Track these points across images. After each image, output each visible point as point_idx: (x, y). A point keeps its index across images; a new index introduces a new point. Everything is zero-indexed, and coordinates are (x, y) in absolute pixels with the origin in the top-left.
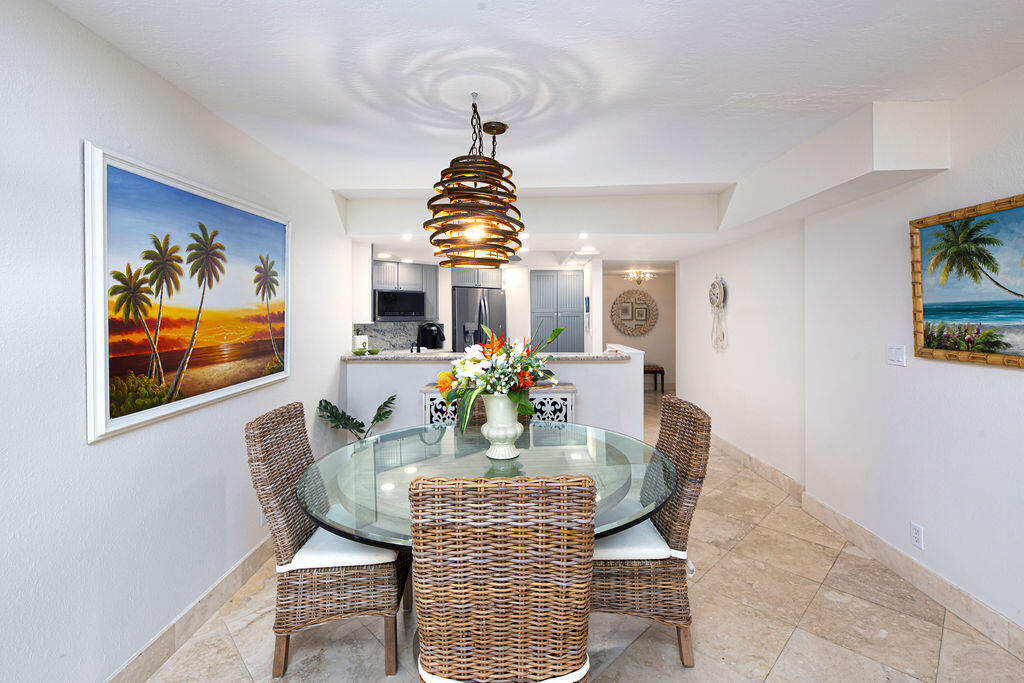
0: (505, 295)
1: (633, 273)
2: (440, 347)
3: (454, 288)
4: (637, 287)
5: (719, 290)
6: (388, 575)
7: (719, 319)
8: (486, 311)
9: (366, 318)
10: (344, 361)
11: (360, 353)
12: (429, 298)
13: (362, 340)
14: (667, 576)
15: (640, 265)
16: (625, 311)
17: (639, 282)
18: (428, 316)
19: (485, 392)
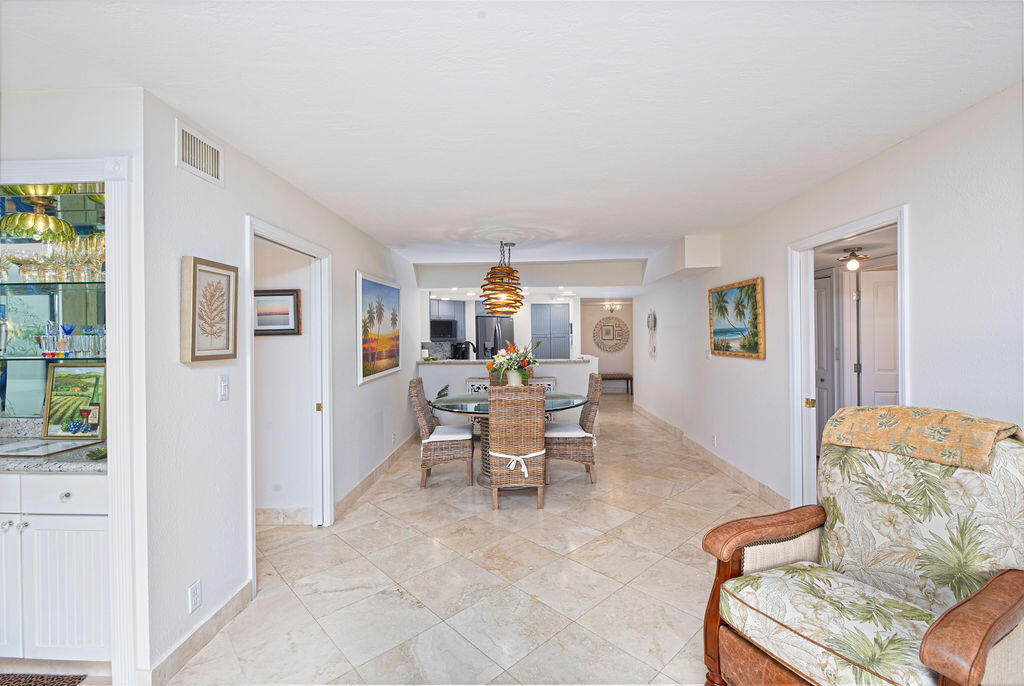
0: (512, 322)
1: (607, 305)
2: (467, 358)
3: (477, 317)
4: (610, 315)
5: (652, 319)
6: (468, 443)
7: (652, 337)
8: (499, 334)
9: (427, 339)
10: (418, 364)
11: (427, 360)
12: (459, 324)
13: (426, 353)
14: (585, 444)
15: (611, 300)
16: (608, 333)
17: (612, 311)
18: (459, 338)
19: (507, 369)
